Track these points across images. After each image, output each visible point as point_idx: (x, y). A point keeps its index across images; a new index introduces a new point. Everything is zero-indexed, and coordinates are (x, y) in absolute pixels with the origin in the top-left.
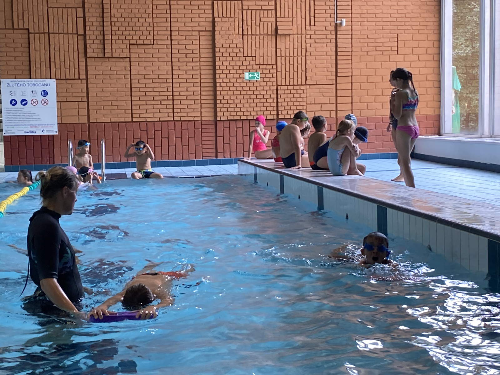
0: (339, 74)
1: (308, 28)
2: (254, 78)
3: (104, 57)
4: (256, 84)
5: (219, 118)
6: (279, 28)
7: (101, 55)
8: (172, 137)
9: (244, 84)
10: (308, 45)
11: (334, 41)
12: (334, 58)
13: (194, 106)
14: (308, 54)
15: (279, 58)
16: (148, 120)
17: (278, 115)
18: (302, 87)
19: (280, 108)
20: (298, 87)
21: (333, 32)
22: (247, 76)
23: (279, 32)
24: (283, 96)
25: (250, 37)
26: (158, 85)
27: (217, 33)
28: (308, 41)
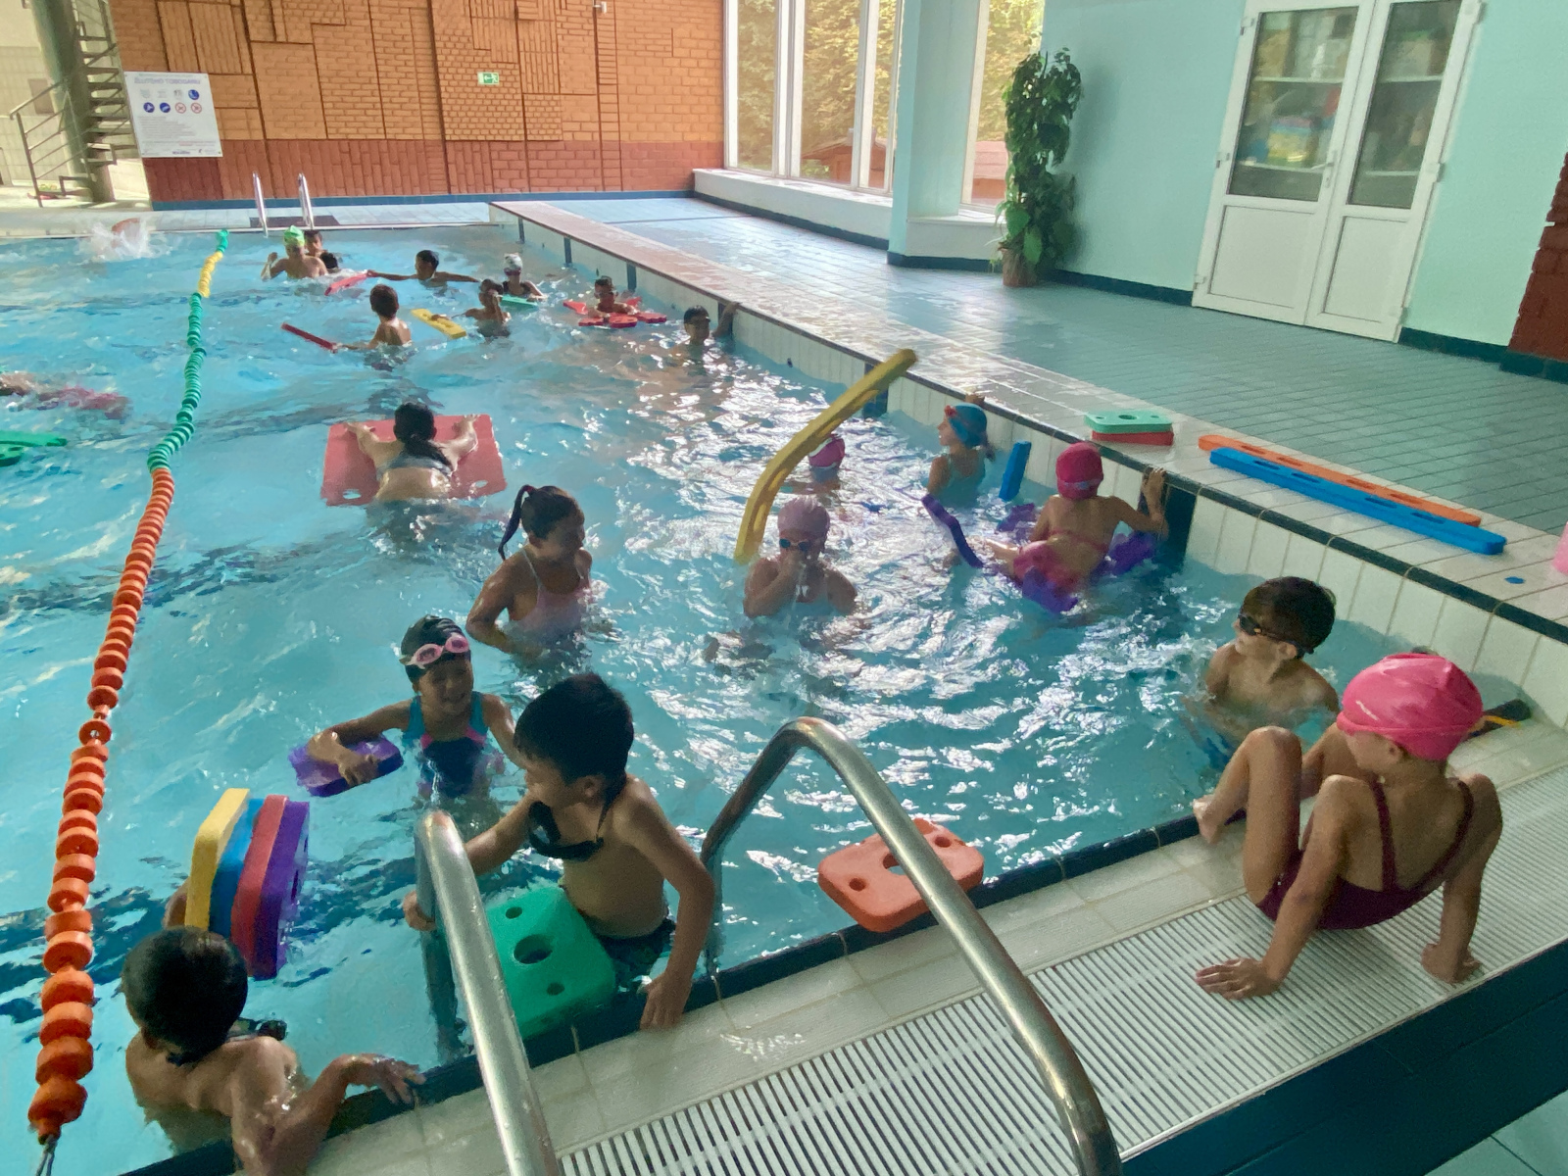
0: (601, 81)
1: (558, 12)
2: (491, 81)
3: (275, 42)
4: (494, 90)
5: (448, 138)
6: (520, 10)
7: (271, 39)
8: (386, 162)
9: (478, 90)
10: (559, 37)
11: (592, 33)
12: (594, 57)
13: (412, 119)
14: (560, 49)
15: (522, 54)
16: (351, 137)
17: (526, 135)
18: (556, 97)
19: (528, 126)
20: (549, 97)
21: (591, 21)
22: (481, 78)
23: (521, 16)
24: (532, 109)
25: (480, 21)
26: (358, 86)
27: (434, 12)
28: (559, 31)
